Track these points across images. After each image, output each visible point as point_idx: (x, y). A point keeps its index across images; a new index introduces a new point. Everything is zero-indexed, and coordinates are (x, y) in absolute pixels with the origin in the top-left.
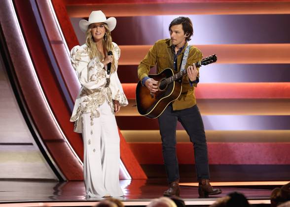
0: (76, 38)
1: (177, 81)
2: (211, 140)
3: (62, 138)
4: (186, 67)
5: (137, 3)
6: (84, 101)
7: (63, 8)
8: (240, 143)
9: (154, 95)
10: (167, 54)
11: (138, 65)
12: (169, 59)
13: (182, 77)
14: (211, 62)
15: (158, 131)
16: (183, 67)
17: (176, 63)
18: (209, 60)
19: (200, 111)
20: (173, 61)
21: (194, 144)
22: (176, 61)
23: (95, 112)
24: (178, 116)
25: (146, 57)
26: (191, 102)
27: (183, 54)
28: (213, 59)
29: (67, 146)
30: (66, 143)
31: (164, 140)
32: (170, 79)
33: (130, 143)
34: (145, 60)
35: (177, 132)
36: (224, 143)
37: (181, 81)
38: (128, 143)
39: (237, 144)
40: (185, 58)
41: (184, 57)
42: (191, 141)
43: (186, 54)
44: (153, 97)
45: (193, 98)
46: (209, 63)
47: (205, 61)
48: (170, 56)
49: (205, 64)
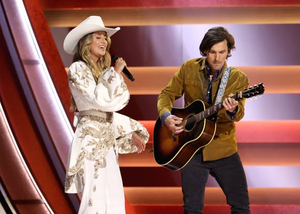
0: (59, 57)
1: (209, 118)
2: (256, 202)
3: (38, 197)
4: (223, 98)
5: (145, 8)
6: (88, 145)
7: (40, 14)
8: (291, 206)
9: (177, 137)
10: (199, 80)
11: (158, 95)
12: (200, 87)
13: (216, 113)
14: (256, 94)
15: (180, 189)
16: (219, 99)
17: (211, 94)
18: (253, 90)
19: (242, 160)
20: (206, 90)
21: (233, 207)
22: (211, 91)
23: (101, 161)
24: (211, 169)
25: (170, 84)
26: (229, 148)
27: (220, 79)
28: (259, 90)
29: (46, 209)
30: (44, 205)
31: (187, 201)
32: (200, 116)
33: (136, 205)
34: (167, 88)
35: (207, 189)
36: (267, 206)
37: (216, 119)
38: (131, 205)
39: (286, 206)
40: (223, 86)
41: (222, 84)
42: (228, 203)
43: (224, 80)
44: (175, 140)
45: (234, 142)
46: (253, 95)
47: (248, 92)
48: (202, 84)
49: (248, 97)
